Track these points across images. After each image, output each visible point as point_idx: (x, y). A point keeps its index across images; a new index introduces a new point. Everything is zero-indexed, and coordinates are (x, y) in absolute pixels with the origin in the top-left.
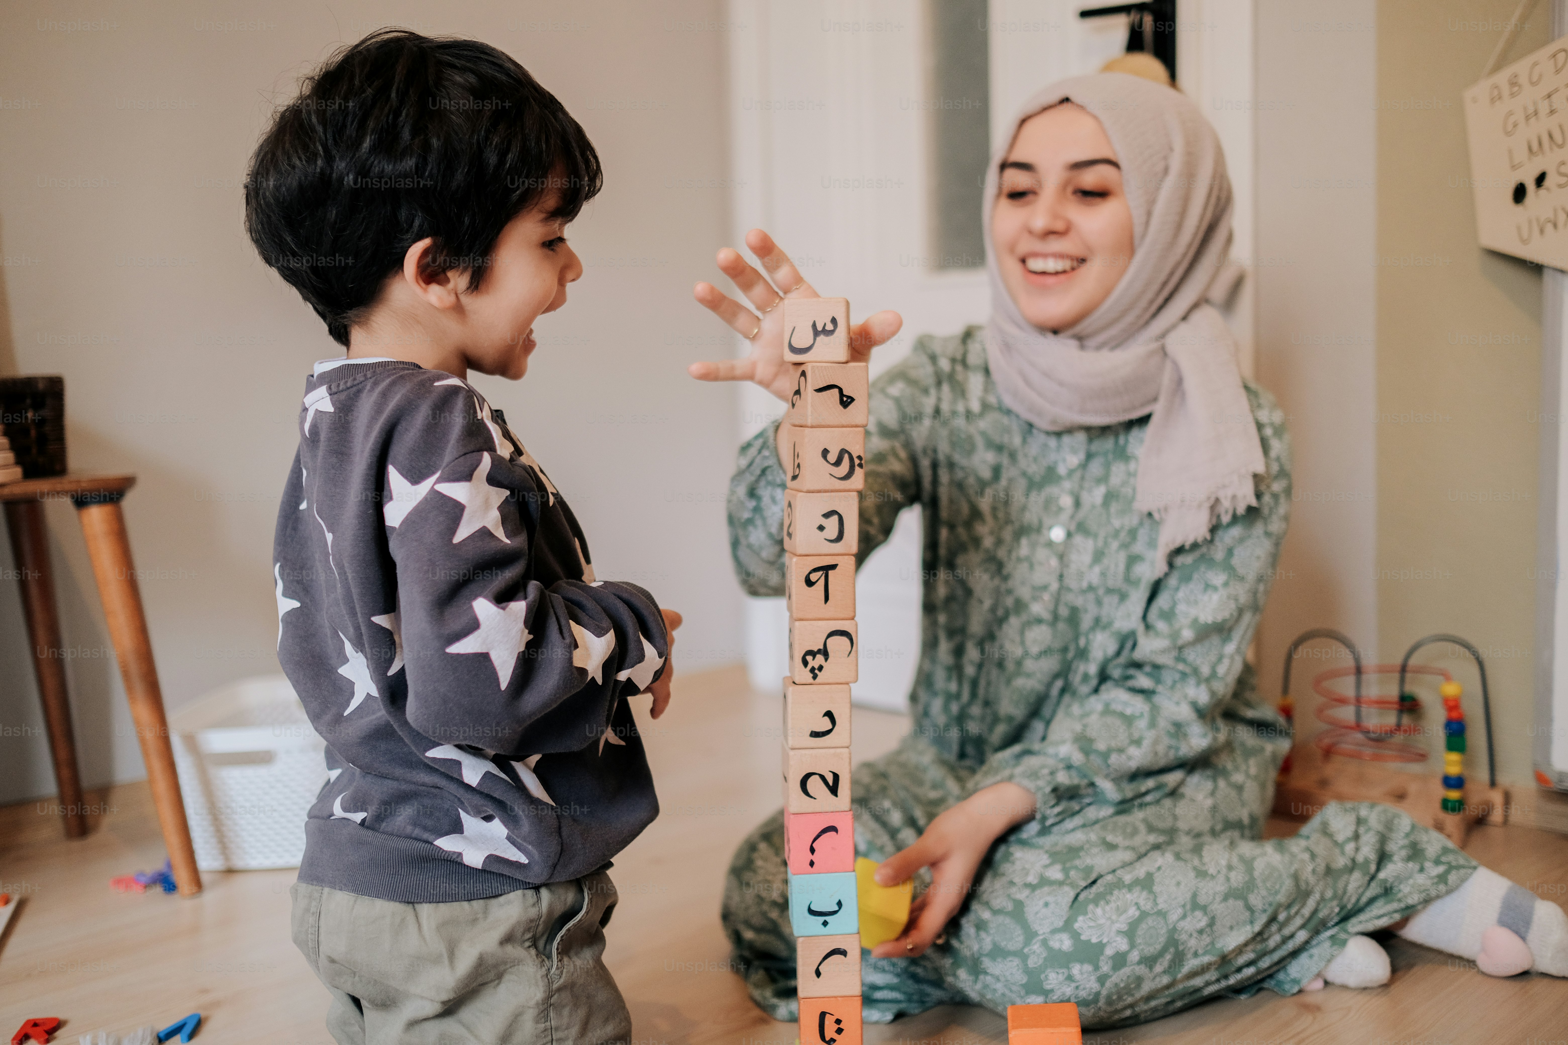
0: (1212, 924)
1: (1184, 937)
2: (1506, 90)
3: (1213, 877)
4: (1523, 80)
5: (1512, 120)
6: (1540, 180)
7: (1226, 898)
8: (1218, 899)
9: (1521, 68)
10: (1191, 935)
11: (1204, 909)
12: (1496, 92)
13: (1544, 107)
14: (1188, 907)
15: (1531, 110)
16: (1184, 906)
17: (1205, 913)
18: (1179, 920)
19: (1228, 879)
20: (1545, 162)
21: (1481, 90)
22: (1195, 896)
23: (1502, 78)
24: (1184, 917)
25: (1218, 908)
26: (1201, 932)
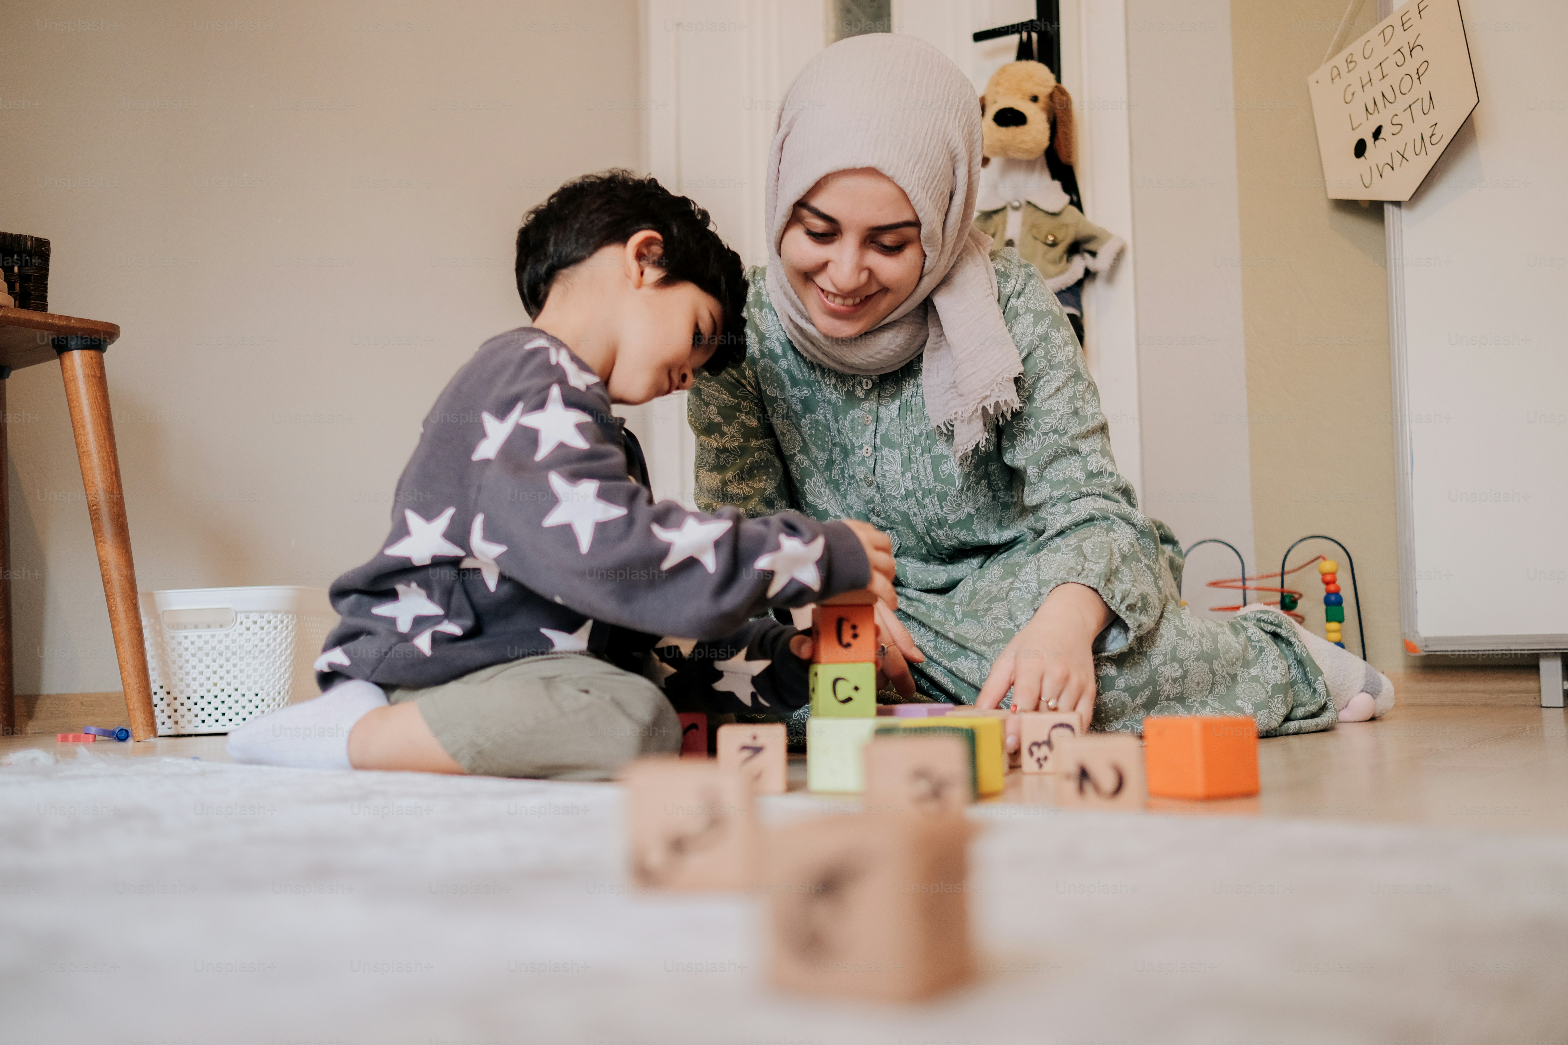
0: (1184, 677)
1: (1162, 680)
2: (1343, 69)
3: (1191, 639)
4: (1358, 57)
5: (1350, 91)
6: (1377, 134)
7: (1197, 659)
8: (1192, 658)
9: (1355, 48)
10: (1167, 680)
11: (1181, 662)
12: (1335, 72)
13: (1376, 75)
14: (1168, 657)
15: (1366, 79)
16: (1165, 655)
17: (1181, 666)
18: (1160, 665)
19: (1201, 643)
20: (1381, 118)
21: (1323, 72)
22: (1174, 649)
23: (1339, 60)
24: (1164, 664)
25: (1191, 665)
26: (1175, 680)
